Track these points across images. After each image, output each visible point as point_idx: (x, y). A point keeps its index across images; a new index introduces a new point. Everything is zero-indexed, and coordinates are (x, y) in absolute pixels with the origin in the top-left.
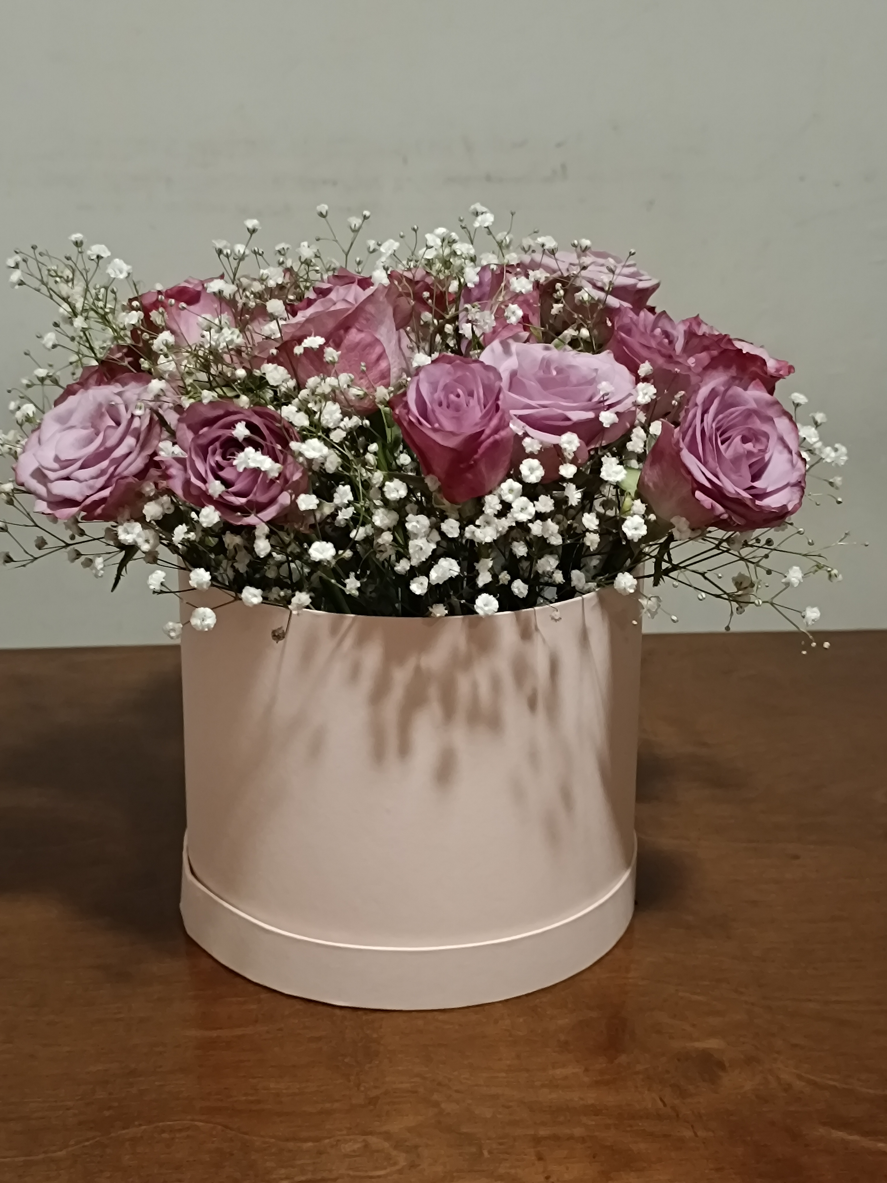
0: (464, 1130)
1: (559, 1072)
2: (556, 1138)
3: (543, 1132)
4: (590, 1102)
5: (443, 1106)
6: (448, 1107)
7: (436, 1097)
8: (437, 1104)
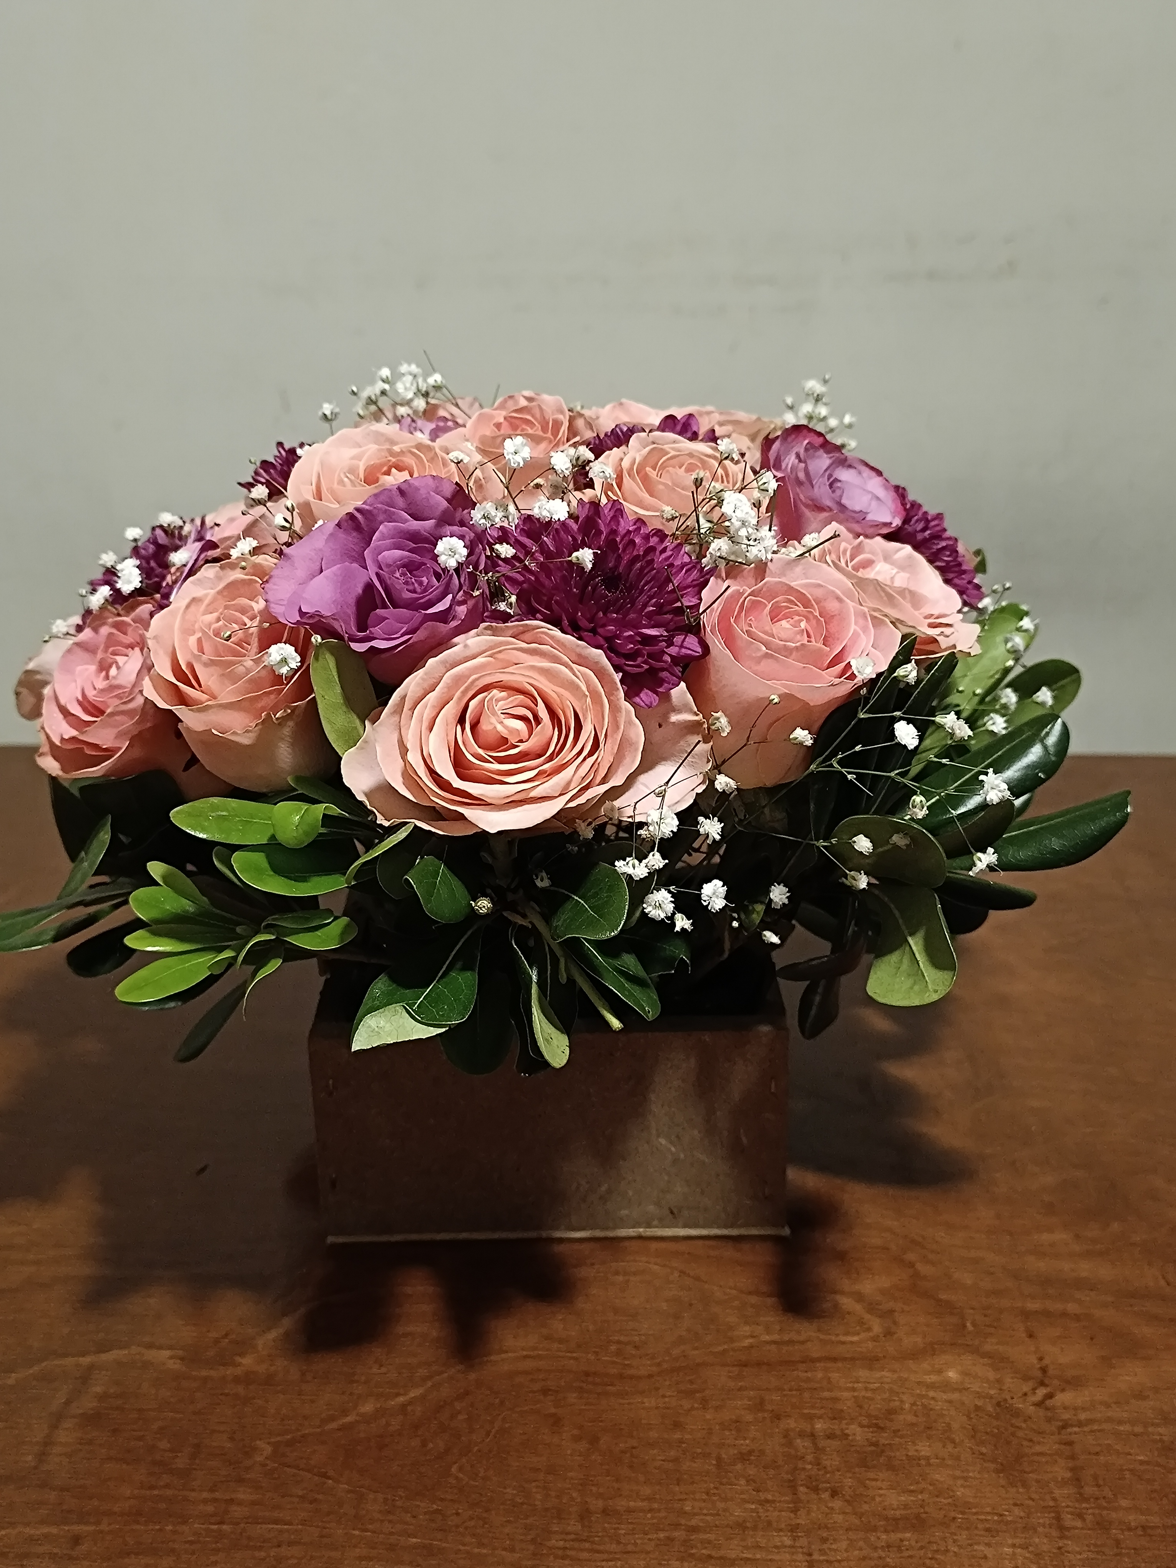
0: (943, 1296)
1: (1045, 1237)
2: (1047, 1314)
3: (1033, 1305)
4: (1084, 1274)
5: (919, 1266)
6: (924, 1269)
7: (911, 1256)
8: (911, 1265)
